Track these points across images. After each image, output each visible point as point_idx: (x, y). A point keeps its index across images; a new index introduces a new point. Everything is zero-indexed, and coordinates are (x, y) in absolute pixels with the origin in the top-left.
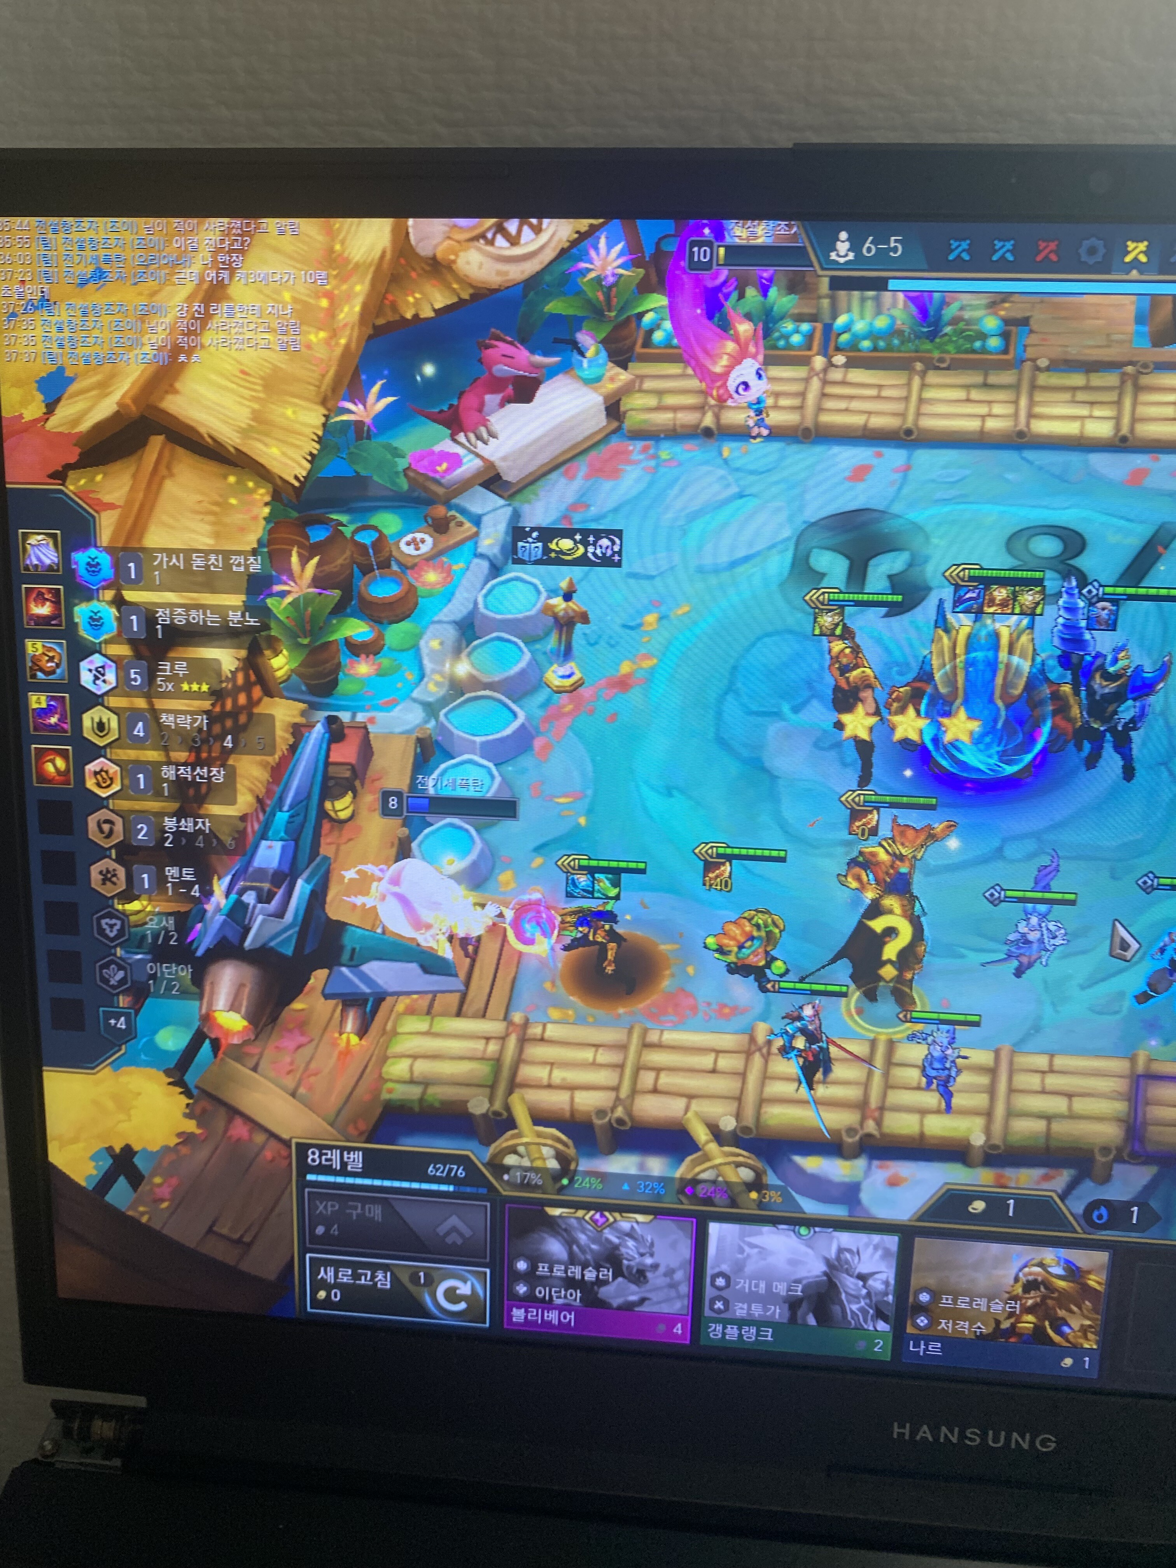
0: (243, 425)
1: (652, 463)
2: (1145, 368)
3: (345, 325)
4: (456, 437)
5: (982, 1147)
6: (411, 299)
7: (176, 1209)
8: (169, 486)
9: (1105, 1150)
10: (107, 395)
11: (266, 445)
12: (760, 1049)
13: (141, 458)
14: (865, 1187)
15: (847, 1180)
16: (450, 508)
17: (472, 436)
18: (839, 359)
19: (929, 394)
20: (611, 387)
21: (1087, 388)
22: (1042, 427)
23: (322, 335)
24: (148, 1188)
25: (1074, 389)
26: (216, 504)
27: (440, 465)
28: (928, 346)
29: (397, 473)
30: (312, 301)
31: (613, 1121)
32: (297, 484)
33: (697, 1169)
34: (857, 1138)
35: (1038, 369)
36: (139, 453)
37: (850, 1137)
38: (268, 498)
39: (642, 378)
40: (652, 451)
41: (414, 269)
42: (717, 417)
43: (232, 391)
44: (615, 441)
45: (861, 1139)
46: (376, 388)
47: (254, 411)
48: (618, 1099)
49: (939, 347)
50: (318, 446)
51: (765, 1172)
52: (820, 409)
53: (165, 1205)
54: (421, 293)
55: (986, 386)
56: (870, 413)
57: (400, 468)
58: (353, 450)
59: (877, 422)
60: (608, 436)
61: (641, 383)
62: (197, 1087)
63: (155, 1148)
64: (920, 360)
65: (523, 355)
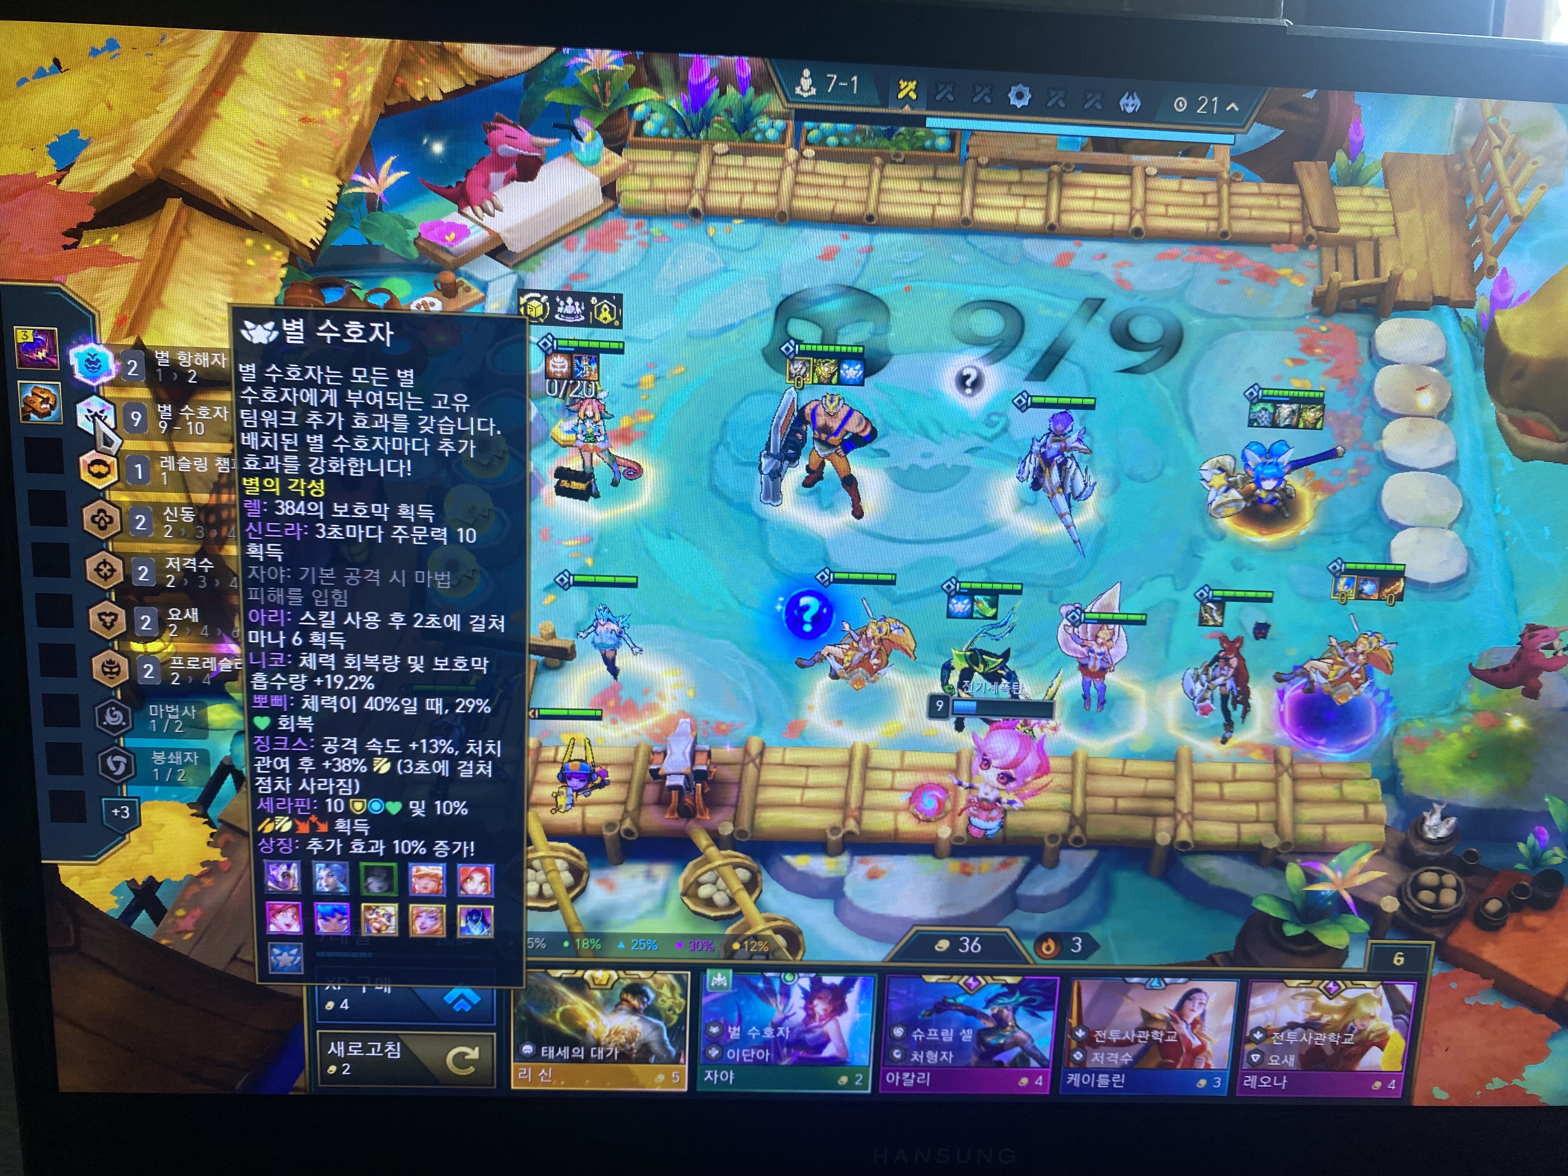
0: (260, 192)
1: (646, 238)
2: (1067, 168)
3: (358, 103)
4: (464, 211)
5: (949, 839)
6: (420, 83)
7: (200, 938)
8: (186, 245)
9: (1053, 837)
10: (120, 160)
11: (283, 211)
12: (753, 761)
13: (158, 220)
14: (848, 880)
15: (832, 875)
16: (458, 274)
17: (478, 209)
18: (809, 152)
19: (887, 185)
20: (607, 169)
21: (1020, 183)
22: (982, 215)
23: (336, 111)
24: (170, 921)
25: (1010, 184)
26: (234, 264)
27: (449, 235)
28: (886, 143)
29: (408, 242)
30: (326, 80)
31: (622, 833)
32: (313, 247)
33: (699, 872)
34: (840, 835)
35: (979, 165)
36: (156, 215)
37: (833, 834)
38: (285, 261)
39: (635, 163)
40: (645, 228)
41: (423, 57)
42: (703, 200)
43: (250, 160)
44: (611, 219)
45: (844, 836)
46: (388, 163)
47: (270, 179)
48: (626, 811)
49: (896, 144)
50: (333, 214)
51: (760, 872)
52: (793, 196)
53: (189, 935)
54: (431, 78)
55: (935, 179)
56: (836, 200)
57: (411, 238)
58: (365, 220)
59: (843, 208)
60: (605, 213)
61: (634, 167)
62: (220, 821)
63: (178, 878)
64: (880, 155)
65: (525, 136)
